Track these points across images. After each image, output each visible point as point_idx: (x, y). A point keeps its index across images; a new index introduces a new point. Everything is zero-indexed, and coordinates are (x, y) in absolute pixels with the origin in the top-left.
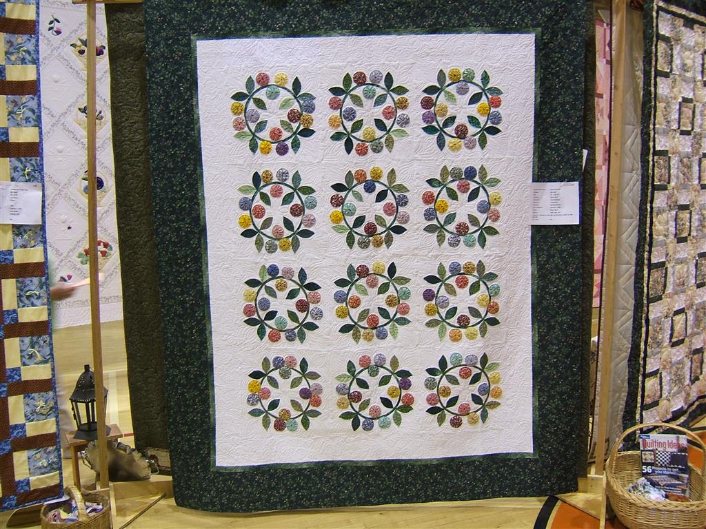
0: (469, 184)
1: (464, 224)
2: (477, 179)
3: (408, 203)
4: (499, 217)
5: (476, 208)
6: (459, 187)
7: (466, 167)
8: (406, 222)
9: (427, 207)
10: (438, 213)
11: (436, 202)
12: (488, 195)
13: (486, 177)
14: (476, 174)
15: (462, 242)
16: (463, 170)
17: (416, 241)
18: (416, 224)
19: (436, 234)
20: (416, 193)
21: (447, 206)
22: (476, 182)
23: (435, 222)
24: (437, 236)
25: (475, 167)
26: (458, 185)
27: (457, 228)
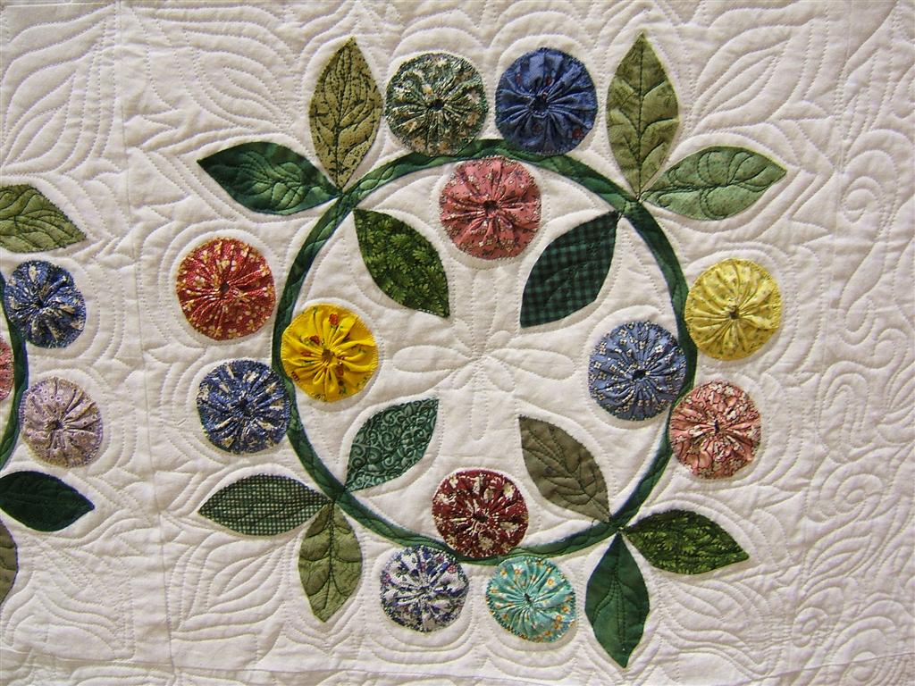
0: (531, 193)
1: (494, 482)
2: (596, 151)
3: (86, 327)
4: (752, 444)
5: (579, 378)
6: (459, 214)
7: (513, 52)
8: (83, 452)
9: (219, 355)
10: (301, 397)
11: (283, 320)
12: (676, 284)
13: (665, 138)
14: (592, 115)
15: (475, 603)
16: (491, 81)
17: (157, 578)
18: (145, 475)
19: (294, 543)
20: (135, 254)
21: (368, 353)
22: (586, 176)
23: (282, 462)
24: (305, 555)
25: (586, 58)
26: (447, 200)
27: (438, 509)
